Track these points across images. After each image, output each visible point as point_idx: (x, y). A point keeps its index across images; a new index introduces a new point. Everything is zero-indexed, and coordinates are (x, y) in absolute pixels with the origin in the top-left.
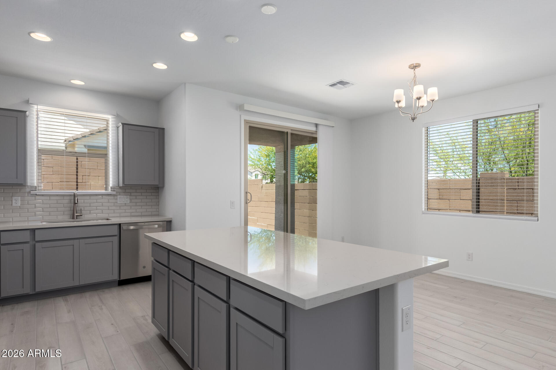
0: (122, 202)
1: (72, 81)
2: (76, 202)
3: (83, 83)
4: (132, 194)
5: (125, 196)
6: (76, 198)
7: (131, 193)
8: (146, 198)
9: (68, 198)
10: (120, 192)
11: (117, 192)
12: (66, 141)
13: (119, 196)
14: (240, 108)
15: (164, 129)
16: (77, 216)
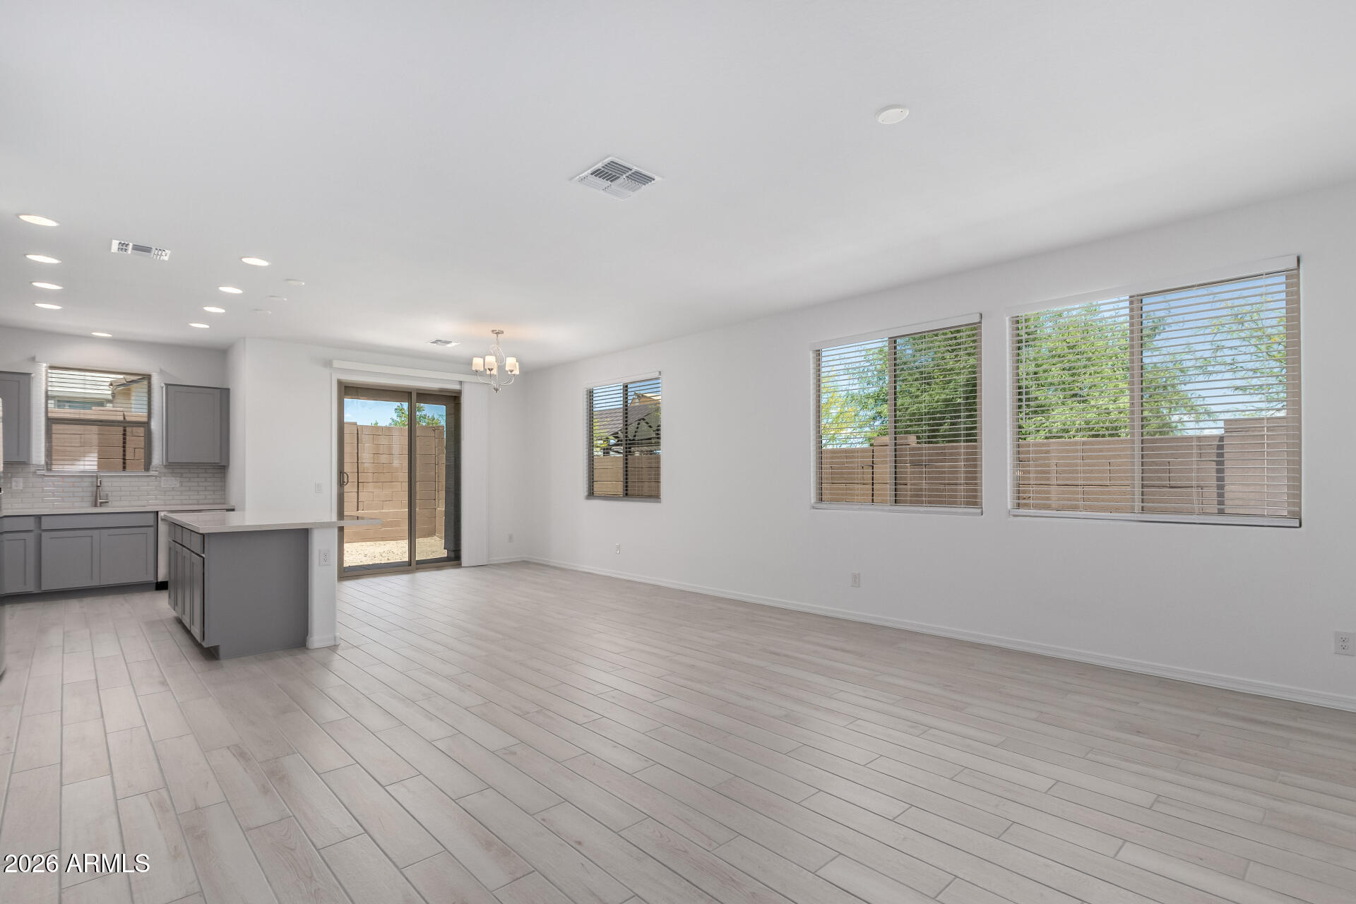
0: (168, 486)
1: (94, 333)
2: (99, 484)
3: (110, 336)
4: (185, 475)
5: (173, 478)
6: (99, 480)
7: (182, 473)
8: (206, 481)
9: (90, 480)
10: (165, 473)
11: (160, 473)
12: (111, 385)
13: (163, 478)
14: (328, 364)
15: (229, 389)
16: (101, 503)
